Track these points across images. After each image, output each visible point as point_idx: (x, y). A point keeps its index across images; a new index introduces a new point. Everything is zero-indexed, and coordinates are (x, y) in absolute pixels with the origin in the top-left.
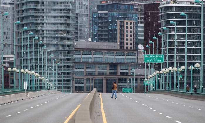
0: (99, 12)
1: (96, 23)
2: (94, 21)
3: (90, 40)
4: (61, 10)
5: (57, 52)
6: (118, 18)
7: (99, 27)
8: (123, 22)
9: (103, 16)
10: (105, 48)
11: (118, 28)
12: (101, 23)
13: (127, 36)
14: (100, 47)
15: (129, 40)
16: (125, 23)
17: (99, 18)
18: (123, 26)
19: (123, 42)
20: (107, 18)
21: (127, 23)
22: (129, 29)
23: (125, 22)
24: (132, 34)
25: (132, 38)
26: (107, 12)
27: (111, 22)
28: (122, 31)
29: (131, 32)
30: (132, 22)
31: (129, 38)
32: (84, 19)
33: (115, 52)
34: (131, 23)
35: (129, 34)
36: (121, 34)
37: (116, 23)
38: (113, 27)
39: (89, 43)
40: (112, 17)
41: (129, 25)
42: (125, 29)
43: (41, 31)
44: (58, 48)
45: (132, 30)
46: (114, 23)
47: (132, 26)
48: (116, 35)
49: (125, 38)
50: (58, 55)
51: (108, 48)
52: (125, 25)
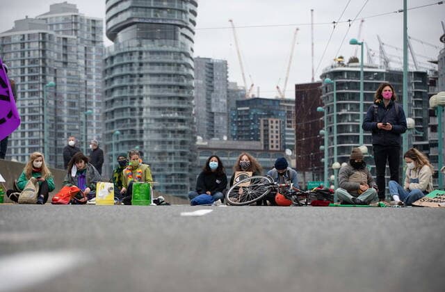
0: (239, 109)
1: (235, 122)
2: (233, 121)
3: (225, 138)
4: (169, 75)
5: (163, 142)
6: (261, 116)
7: (239, 126)
8: (268, 121)
9: (243, 113)
10: (245, 148)
11: (262, 128)
12: (241, 122)
13: (272, 137)
14: (239, 147)
15: (275, 142)
16: (270, 122)
17: (239, 117)
18: (268, 125)
19: (268, 145)
20: (248, 116)
21: (272, 122)
22: (274, 129)
23: (270, 120)
24: (278, 135)
25: (279, 139)
26: (248, 108)
27: (253, 121)
28: (266, 131)
29: (277, 132)
30: (278, 120)
31: (275, 139)
32: (222, 118)
33: (258, 153)
34: (277, 122)
35: (275, 134)
36: (265, 135)
37: (259, 121)
38: (256, 127)
39: (224, 142)
40: (254, 115)
41: (274, 125)
42: (270, 129)
43: (138, 109)
44: (166, 136)
45: (278, 130)
46: (256, 121)
47: (278, 125)
48: (259, 136)
49: (270, 139)
50: (165, 147)
51: (248, 148)
52: (270, 124)
